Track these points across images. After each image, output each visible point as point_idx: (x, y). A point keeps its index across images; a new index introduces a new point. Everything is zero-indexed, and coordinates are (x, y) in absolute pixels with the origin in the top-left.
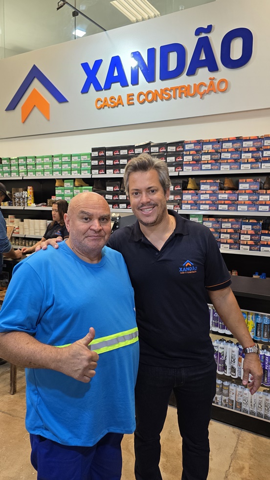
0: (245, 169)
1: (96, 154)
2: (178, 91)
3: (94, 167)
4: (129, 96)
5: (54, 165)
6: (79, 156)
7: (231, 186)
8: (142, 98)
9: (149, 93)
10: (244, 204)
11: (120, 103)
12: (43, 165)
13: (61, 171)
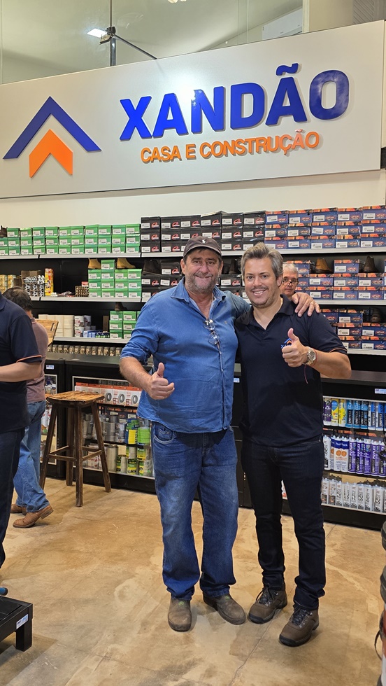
0: (341, 247)
1: (147, 225)
2: (255, 143)
3: (144, 243)
4: (189, 148)
5: (86, 240)
6: (123, 227)
7: (325, 269)
8: (207, 150)
9: (216, 144)
10: (341, 291)
11: (175, 155)
12: (69, 239)
13: (96, 248)
